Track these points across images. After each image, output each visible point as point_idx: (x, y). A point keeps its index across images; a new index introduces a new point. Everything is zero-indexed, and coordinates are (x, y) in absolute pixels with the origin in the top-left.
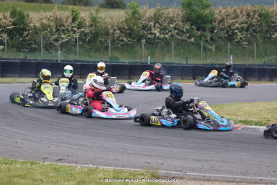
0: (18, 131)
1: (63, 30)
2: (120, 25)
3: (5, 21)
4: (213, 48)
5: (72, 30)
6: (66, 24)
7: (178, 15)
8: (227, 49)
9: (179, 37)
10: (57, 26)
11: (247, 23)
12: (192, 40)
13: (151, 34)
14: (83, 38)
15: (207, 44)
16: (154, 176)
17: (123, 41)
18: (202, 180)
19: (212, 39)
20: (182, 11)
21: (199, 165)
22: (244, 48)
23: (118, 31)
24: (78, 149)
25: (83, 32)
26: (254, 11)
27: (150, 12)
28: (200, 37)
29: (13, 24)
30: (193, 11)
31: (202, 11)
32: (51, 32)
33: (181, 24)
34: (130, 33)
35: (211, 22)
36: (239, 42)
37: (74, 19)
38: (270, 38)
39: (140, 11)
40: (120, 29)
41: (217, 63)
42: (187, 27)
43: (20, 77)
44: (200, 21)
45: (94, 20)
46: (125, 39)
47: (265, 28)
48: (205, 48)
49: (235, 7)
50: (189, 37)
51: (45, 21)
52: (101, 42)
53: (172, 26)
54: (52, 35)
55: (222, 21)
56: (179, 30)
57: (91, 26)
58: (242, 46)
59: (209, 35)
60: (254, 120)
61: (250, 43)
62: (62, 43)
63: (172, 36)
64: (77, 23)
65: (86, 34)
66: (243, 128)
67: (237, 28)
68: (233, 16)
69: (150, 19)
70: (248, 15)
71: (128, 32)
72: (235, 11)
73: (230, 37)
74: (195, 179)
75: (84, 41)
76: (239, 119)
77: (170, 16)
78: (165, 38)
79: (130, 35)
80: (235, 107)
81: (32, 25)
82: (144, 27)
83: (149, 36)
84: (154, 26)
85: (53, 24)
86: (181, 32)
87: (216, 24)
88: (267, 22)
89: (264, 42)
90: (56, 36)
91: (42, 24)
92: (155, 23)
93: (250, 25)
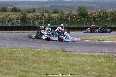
1: (39, 19)
2: (58, 17)
3: (20, 16)
4: (88, 24)
5: (42, 19)
6: (40, 17)
9: (77, 20)
10: (37, 17)
11: (99, 15)
12: (81, 21)
13: (68, 19)
15: (86, 23)
16: (63, 51)
17: (58, 22)
19: (88, 21)
20: (78, 12)
22: (98, 24)
23: (57, 19)
26: (102, 12)
27: (67, 13)
28: (84, 20)
29: (22, 17)
30: (81, 12)
31: (84, 12)
32: (35, 19)
33: (78, 16)
35: (87, 15)
36: (97, 22)
37: (42, 15)
38: (107, 20)
39: (64, 12)
40: (57, 18)
42: (80, 17)
43: (23, 31)
44: (84, 15)
45: (49, 15)
46: (59, 21)
47: (105, 17)
50: (80, 20)
51: (33, 16)
53: (74, 17)
54: (35, 21)
55: (91, 15)
56: (77, 18)
57: (48, 17)
60: (101, 39)
61: (100, 22)
62: (39, 23)
63: (75, 20)
64: (43, 16)
65: (46, 20)
67: (96, 17)
68: (94, 13)
69: (67, 15)
70: (100, 13)
72: (95, 12)
73: (94, 20)
74: (78, 52)
75: (46, 22)
77: (74, 13)
78: (72, 21)
79: (61, 20)
81: (29, 17)
82: (65, 17)
84: (69, 17)
85: (35, 17)
86: (77, 19)
87: (89, 16)
88: (106, 15)
89: (105, 22)
90: (37, 21)
91: (32, 17)
92: (69, 16)
93: (100, 16)
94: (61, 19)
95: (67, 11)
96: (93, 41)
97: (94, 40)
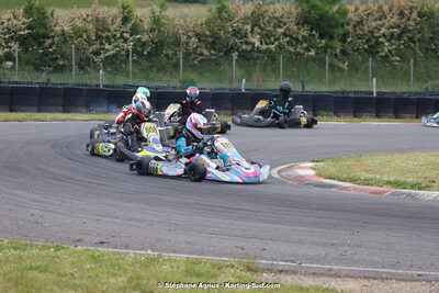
0: (36, 197)
1: (108, 37)
2: (198, 30)
3: (15, 22)
4: (345, 66)
5: (122, 37)
6: (112, 28)
7: (290, 13)
8: (367, 68)
9: (292, 49)
10: (98, 30)
11: (399, 26)
12: (312, 53)
13: (247, 43)
14: (139, 49)
15: (335, 60)
16: (249, 269)
17: (202, 54)
18: (327, 275)
19: (343, 52)
20: (296, 8)
21: (322, 252)
22: (395, 67)
23: (194, 39)
24: (130, 226)
25: (139, 40)
26: (411, 8)
28: (325, 48)
29: (29, 28)
30: (314, 7)
31: (327, 8)
32: (88, 40)
33: (295, 27)
34: (213, 42)
35: (343, 26)
36: (387, 56)
37: (125, 20)
38: (435, 52)
39: (230, 6)
40: (197, 35)
41: (351, 89)
42: (304, 32)
43: (39, 112)
44: (325, 24)
45: (157, 21)
46: (206, 52)
47: (428, 35)
48: (332, 66)
49: (381, 2)
50: (308, 50)
51: (79, 23)
52: (167, 55)
53: (281, 30)
54: (90, 45)
55: (360, 23)
56: (291, 37)
57: (152, 30)
58: (391, 63)
59: (338, 46)
60: (410, 180)
61: (404, 59)
62: (106, 58)
63: (280, 47)
64: (130, 25)
65: (144, 44)
66: (392, 194)
67: (384, 35)
68: (377, 15)
69: (245, 20)
70: (401, 14)
71: (211, 40)
72: (380, 7)
73: (373, 48)
74: (314, 274)
75: (140, 54)
76: (386, 178)
77: (277, 15)
78: (268, 50)
79: (213, 45)
80: (379, 159)
81: (57, 28)
82: (236, 33)
83: (244, 47)
84: (252, 31)
85: (91, 27)
86: (294, 40)
87: (350, 28)
88: (430, 25)
89: (426, 58)
90: (96, 46)
91: (74, 28)
92: (253, 27)
93: (405, 31)
94: (214, 43)
95: (243, 5)
96: (374, 188)
97: (380, 183)
